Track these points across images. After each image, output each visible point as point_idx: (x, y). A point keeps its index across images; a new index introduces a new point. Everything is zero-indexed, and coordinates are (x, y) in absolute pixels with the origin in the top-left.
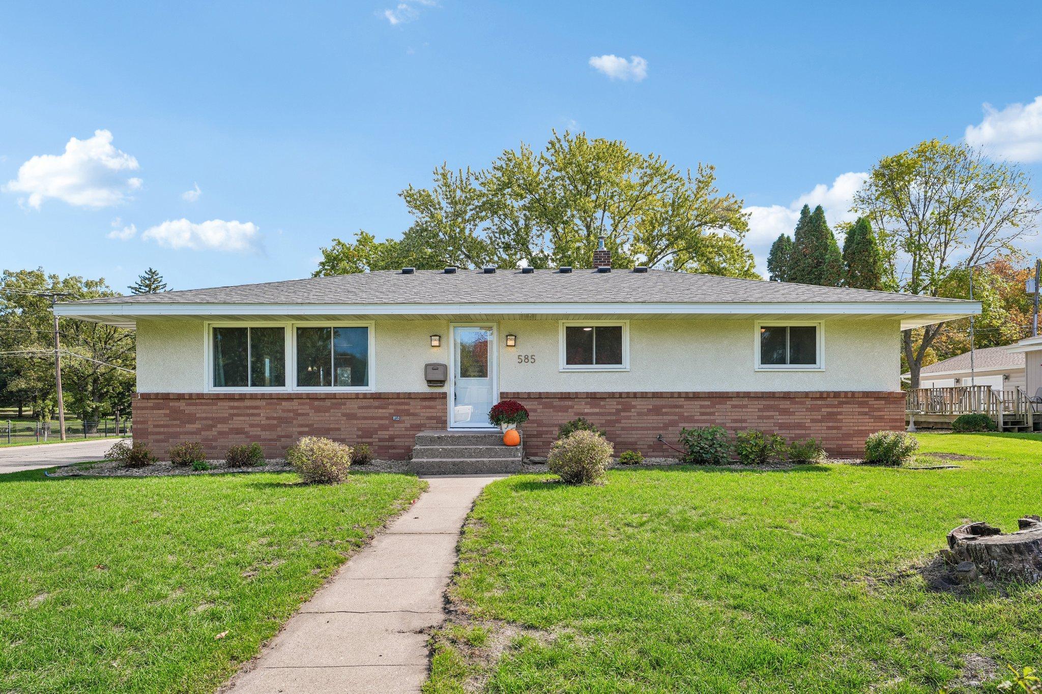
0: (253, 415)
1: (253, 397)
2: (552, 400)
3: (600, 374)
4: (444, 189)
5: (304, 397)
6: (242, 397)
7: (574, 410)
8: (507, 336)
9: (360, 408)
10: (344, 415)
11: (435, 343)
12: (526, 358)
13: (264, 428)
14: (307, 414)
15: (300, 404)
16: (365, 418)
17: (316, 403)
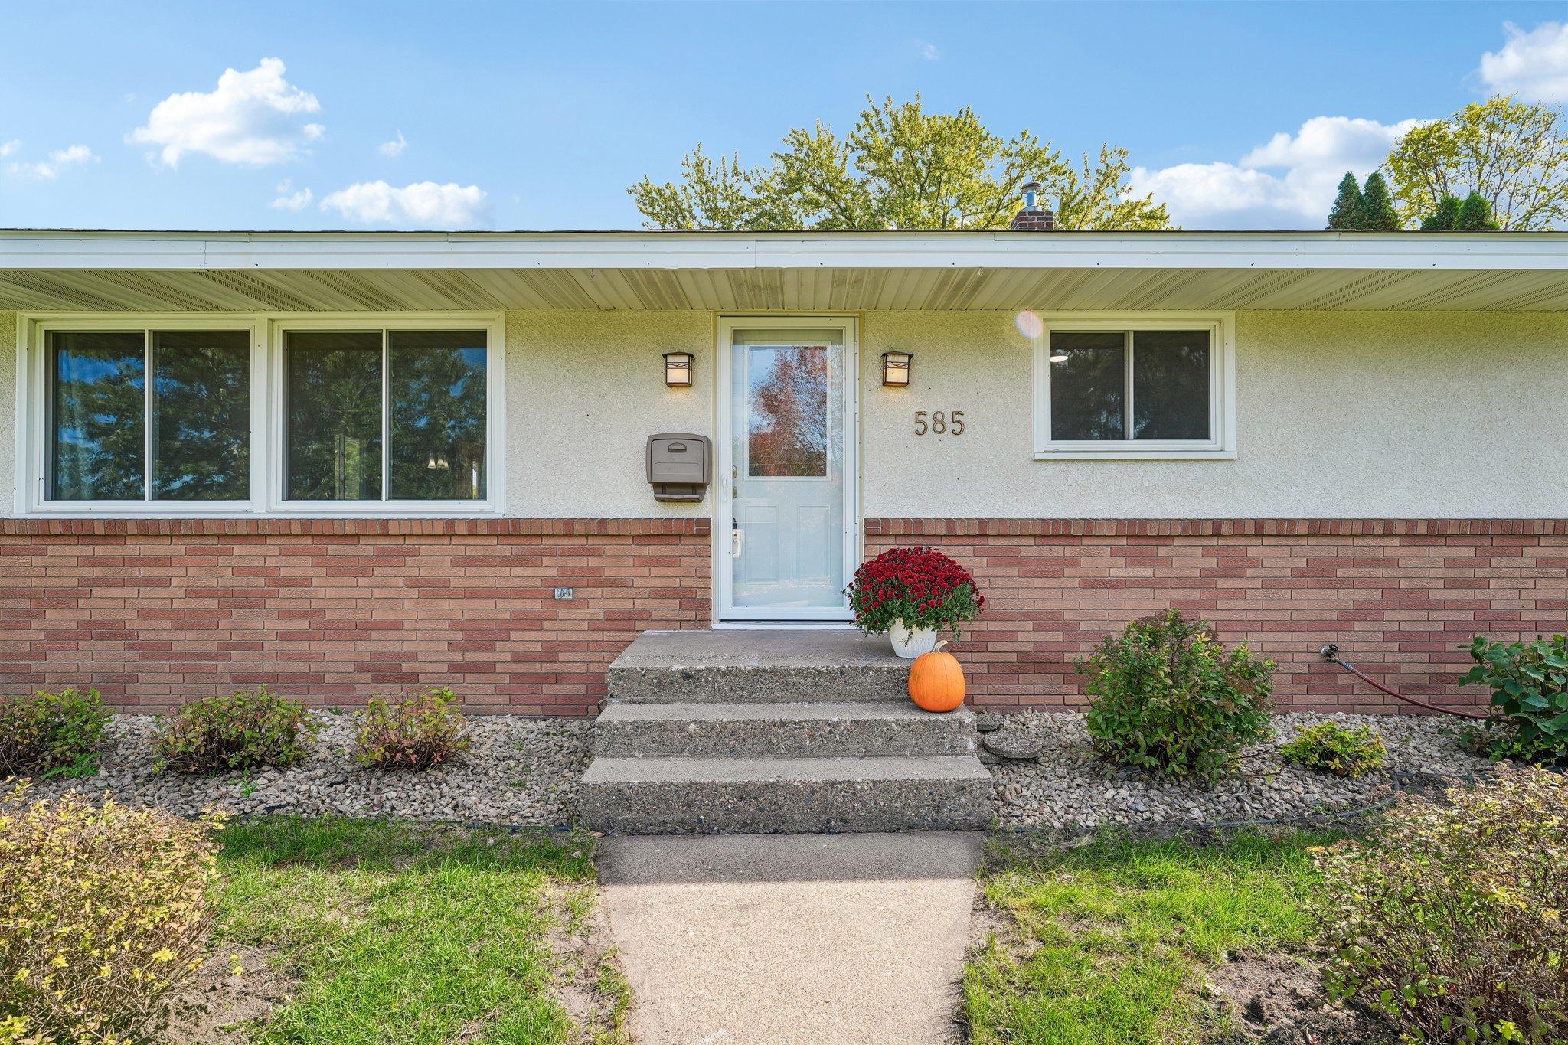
0: (149, 583)
1: (148, 530)
2: (1015, 542)
3: (1149, 466)
4: (698, 187)
5: (296, 530)
6: (116, 531)
7: (1080, 572)
8: (885, 355)
9: (459, 563)
10: (413, 583)
11: (679, 375)
12: (936, 421)
13: (183, 621)
14: (307, 582)
15: (286, 552)
16: (473, 594)
17: (332, 549)
